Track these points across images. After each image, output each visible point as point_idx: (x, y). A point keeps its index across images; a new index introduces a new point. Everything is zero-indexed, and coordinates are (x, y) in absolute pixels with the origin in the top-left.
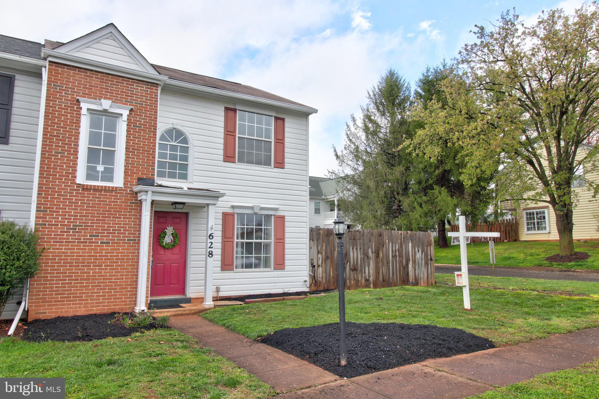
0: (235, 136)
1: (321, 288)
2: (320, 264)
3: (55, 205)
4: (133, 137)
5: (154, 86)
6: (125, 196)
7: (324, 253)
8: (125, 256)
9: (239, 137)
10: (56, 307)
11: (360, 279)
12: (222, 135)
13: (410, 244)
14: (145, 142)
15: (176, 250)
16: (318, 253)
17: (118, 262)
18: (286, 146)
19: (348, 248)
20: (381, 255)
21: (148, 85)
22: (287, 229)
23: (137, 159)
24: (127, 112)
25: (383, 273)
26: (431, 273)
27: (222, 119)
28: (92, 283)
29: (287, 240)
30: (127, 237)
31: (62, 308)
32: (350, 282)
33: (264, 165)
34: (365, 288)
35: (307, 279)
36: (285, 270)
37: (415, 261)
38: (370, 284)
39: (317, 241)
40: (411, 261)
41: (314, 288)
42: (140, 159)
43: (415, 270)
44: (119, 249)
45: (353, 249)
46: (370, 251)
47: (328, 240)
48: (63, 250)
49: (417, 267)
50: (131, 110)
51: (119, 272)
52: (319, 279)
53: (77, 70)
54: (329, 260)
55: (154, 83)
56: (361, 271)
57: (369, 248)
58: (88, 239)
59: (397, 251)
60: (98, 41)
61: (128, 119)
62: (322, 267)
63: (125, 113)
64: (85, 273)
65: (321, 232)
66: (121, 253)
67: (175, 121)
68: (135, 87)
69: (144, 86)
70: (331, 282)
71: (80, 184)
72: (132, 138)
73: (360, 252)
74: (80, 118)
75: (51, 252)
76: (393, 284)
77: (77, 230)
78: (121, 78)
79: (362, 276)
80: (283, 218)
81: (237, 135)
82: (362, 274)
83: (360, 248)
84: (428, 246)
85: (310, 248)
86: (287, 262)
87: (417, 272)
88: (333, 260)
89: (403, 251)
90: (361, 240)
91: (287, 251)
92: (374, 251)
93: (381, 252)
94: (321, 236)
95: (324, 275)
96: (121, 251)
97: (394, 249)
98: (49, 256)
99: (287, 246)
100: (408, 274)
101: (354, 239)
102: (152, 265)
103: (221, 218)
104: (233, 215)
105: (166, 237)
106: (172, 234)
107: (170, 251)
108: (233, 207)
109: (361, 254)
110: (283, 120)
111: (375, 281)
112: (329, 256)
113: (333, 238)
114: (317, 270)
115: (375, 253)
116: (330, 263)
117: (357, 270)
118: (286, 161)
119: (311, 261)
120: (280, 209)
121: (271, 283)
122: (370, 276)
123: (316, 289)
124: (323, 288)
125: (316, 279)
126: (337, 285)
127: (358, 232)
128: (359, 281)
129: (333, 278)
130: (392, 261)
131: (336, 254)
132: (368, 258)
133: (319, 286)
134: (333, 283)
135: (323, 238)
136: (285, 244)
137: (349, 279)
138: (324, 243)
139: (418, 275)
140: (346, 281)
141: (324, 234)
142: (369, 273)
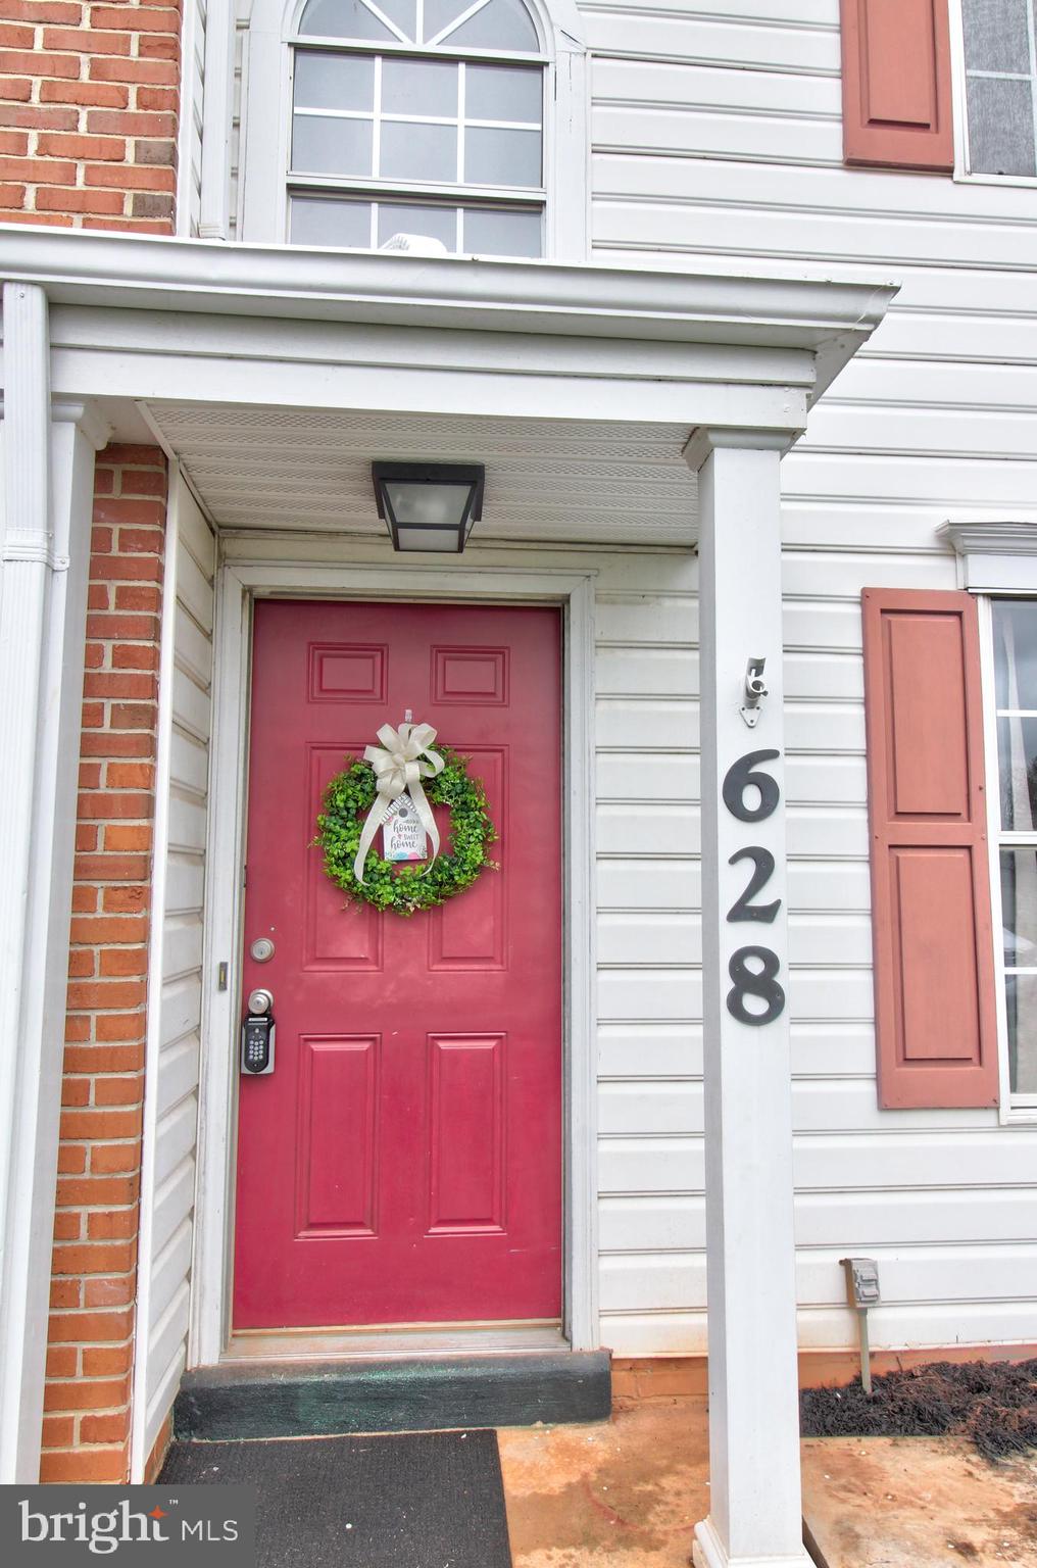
15: (466, 925)
102: (256, 1053)
103: (853, 638)
104: (955, 612)
105: (378, 814)
106: (429, 785)
107: (418, 936)
108: (954, 542)
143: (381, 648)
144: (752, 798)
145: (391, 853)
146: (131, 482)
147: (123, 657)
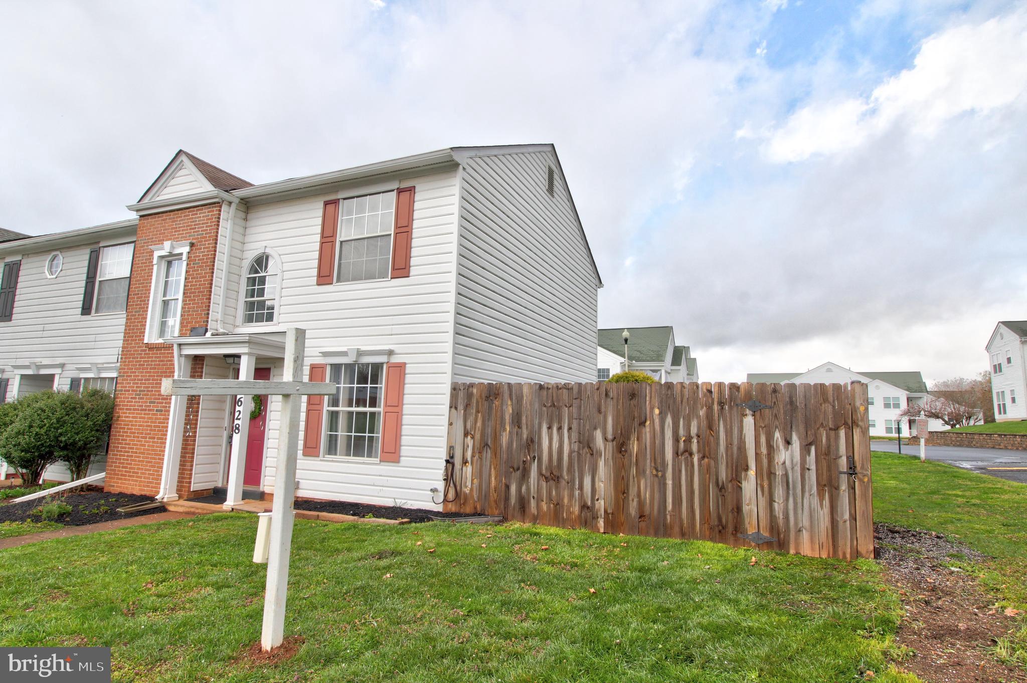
0: (334, 242)
1: (468, 509)
2: (469, 459)
4: (192, 278)
5: (217, 207)
7: (478, 436)
9: (340, 242)
11: (566, 501)
12: (317, 246)
13: (749, 421)
15: (259, 422)
16: (466, 434)
18: (414, 236)
19: (536, 426)
20: (635, 447)
22: (408, 388)
24: (187, 249)
25: (639, 495)
26: (853, 518)
27: (320, 221)
29: (406, 409)
31: (124, 484)
32: (538, 507)
33: (379, 278)
35: (440, 485)
36: (400, 464)
37: (771, 474)
38: (595, 517)
39: (465, 411)
40: (752, 473)
41: (452, 508)
42: (195, 304)
43: (771, 501)
45: (549, 429)
46: (598, 434)
47: (490, 408)
49: (779, 493)
50: (192, 245)
52: (463, 489)
54: (489, 451)
56: (571, 482)
57: (595, 429)
58: (148, 406)
59: (695, 441)
61: (188, 258)
62: (472, 464)
63: (185, 250)
65: (475, 391)
67: (264, 244)
68: (198, 215)
69: (206, 211)
70: (492, 499)
71: (147, 344)
72: (190, 280)
73: (569, 437)
74: (152, 269)
76: (677, 529)
77: (141, 396)
79: (571, 496)
80: (401, 367)
81: (339, 239)
82: (572, 490)
83: (570, 429)
84: (836, 429)
85: (451, 424)
86: (404, 451)
87: (778, 507)
88: (499, 451)
89: (718, 438)
90: (574, 410)
91: (405, 430)
92: (610, 437)
93: (633, 438)
94: (474, 401)
95: (476, 483)
97: (681, 432)
99: (406, 419)
100: (738, 509)
101: (553, 405)
102: (230, 440)
103: (308, 373)
104: (324, 367)
107: (252, 423)
108: (324, 354)
109: (573, 441)
110: (412, 190)
111: (612, 514)
112: (489, 443)
113: (502, 403)
114: (462, 469)
115: (613, 441)
116: (491, 458)
117: (558, 477)
118: (413, 261)
119: (450, 450)
120: (397, 351)
121: (374, 485)
122: (598, 500)
123: (457, 511)
124: (473, 511)
125: (458, 488)
126: (505, 508)
127: (565, 390)
128: (563, 506)
129: (495, 491)
130: (673, 466)
131: (505, 439)
132: (592, 454)
133: (464, 504)
134: (495, 501)
135: (477, 402)
136: (402, 415)
137: (535, 496)
138: (480, 414)
139: (787, 517)
140: (529, 502)
141: (481, 396)
142: (594, 490)
146: (200, 360)
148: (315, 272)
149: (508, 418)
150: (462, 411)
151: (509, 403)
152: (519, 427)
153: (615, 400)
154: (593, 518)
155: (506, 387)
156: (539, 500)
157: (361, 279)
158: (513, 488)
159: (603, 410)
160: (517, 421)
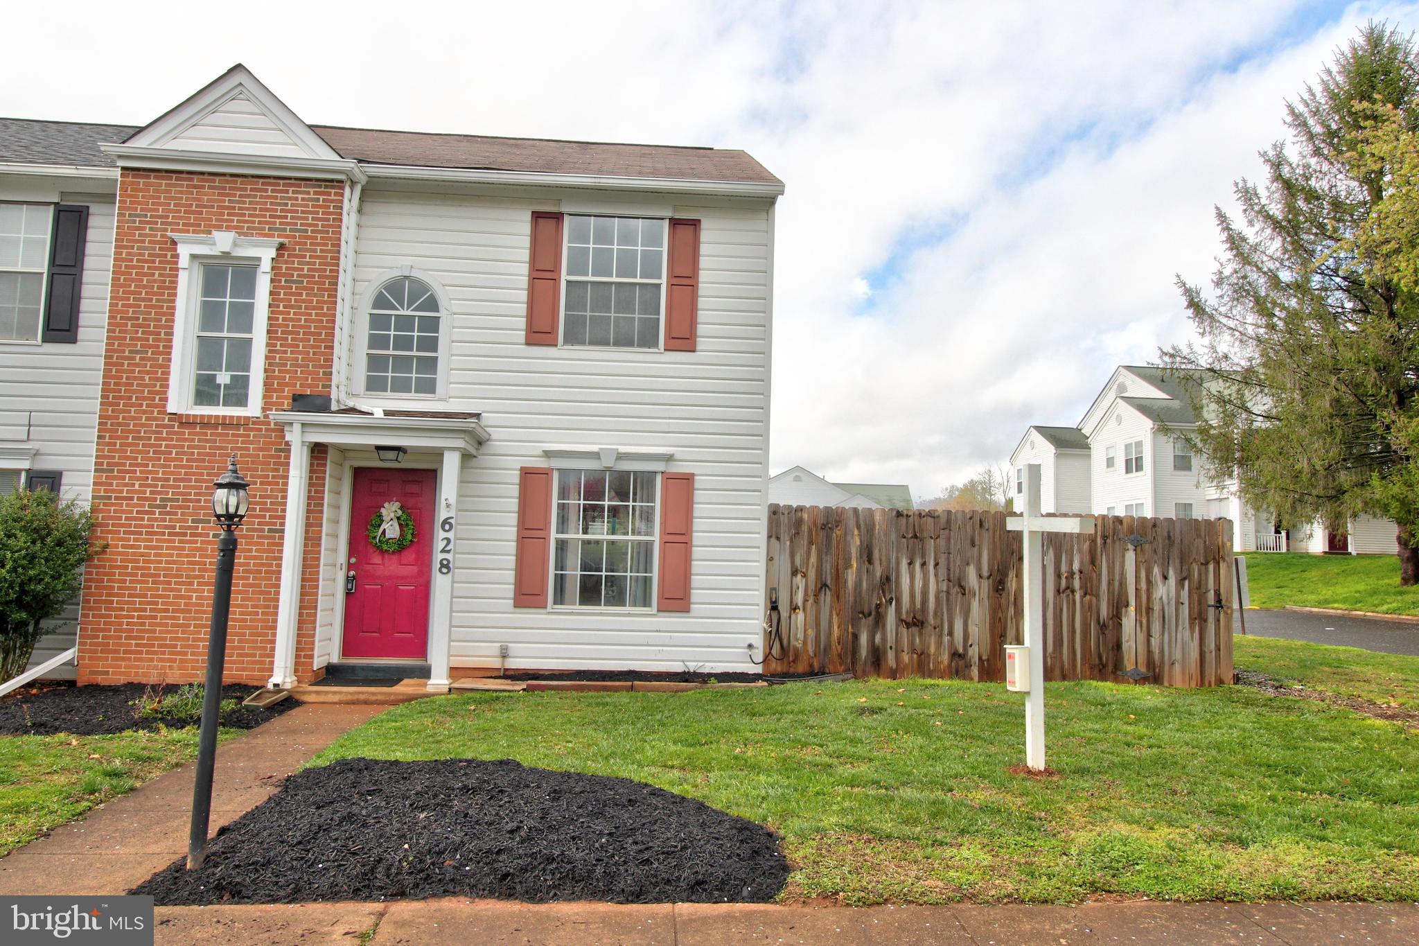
0: (556, 281)
1: (801, 667)
2: (800, 604)
3: (128, 458)
4: (285, 307)
5: (333, 187)
6: (265, 436)
7: (812, 574)
8: (263, 565)
9: (568, 282)
10: (127, 663)
11: (932, 650)
12: (524, 281)
13: (1130, 556)
14: (310, 314)
15: (409, 556)
16: (794, 572)
17: (248, 578)
18: (701, 292)
19: (893, 561)
20: (1013, 585)
21: (320, 186)
22: (698, 509)
23: (292, 352)
24: (273, 253)
25: (1017, 638)
26: (1218, 649)
27: (526, 242)
28: (195, 619)
29: (698, 538)
30: (267, 524)
31: (137, 667)
32: (897, 658)
33: (639, 346)
34: (951, 678)
35: (758, 641)
36: (690, 615)
37: (1149, 609)
38: (968, 664)
39: (791, 541)
40: (1132, 609)
41: (776, 667)
42: (299, 353)
43: (1149, 636)
44: (250, 550)
45: (910, 564)
46: (971, 572)
47: (829, 538)
48: (142, 550)
49: (1156, 628)
50: (281, 247)
51: (250, 599)
52: (793, 642)
53: (174, 176)
54: (828, 592)
55: (332, 181)
56: (938, 627)
57: (968, 564)
58: (190, 528)
59: (1077, 577)
60: (213, 108)
61: (273, 268)
62: (804, 610)
63: (266, 255)
64: (182, 597)
65: (805, 516)
66: (255, 558)
67: (408, 261)
68: (290, 195)
69: (312, 190)
70: (834, 652)
71: (175, 414)
72: (281, 308)
73: (936, 575)
74: (177, 276)
75: (119, 553)
76: (1057, 672)
77: (168, 509)
78: (261, 181)
79: (939, 643)
80: (688, 479)
81: (564, 277)
82: (941, 636)
83: (936, 565)
84: (1206, 564)
85: (770, 558)
86: (696, 595)
87: (1155, 642)
88: (842, 592)
89: (1100, 575)
90: (942, 542)
91: (696, 566)
92: (985, 573)
93: (1012, 574)
94: (805, 528)
95: (811, 633)
96: (254, 554)
97: (1064, 568)
98: (116, 561)
99: (697, 552)
100: (1118, 646)
101: (915, 536)
102: (350, 586)
103: (517, 480)
104: (546, 473)
105: (384, 526)
106: (398, 518)
107: (395, 558)
108: (548, 454)
109: (941, 579)
110: (695, 224)
111: (988, 660)
112: (829, 582)
113: (846, 534)
114: (790, 617)
115: (988, 578)
116: (832, 602)
117: (922, 623)
118: (701, 329)
119: (771, 593)
120: (677, 456)
121: (648, 645)
122: (971, 646)
123: (785, 670)
124: (807, 669)
125: (785, 642)
126: (853, 663)
127: (929, 519)
128: (929, 655)
129: (839, 643)
130: (1055, 604)
131: (851, 577)
132: (964, 594)
133: (794, 661)
134: (840, 656)
135: (810, 531)
136: (691, 546)
137: (894, 647)
138: (814, 547)
139: (1162, 651)
140: (885, 652)
141: (815, 523)
142: (966, 636)
143: (388, 481)
144: (447, 527)
145: (388, 536)
146: (319, 452)
147: (316, 492)
148: (522, 322)
149: (854, 551)
150: (788, 543)
151: (856, 532)
152: (870, 561)
153: (991, 532)
154: (966, 667)
155: (851, 513)
156: (898, 652)
157: (607, 344)
158: (864, 639)
159: (977, 543)
160: (867, 555)
